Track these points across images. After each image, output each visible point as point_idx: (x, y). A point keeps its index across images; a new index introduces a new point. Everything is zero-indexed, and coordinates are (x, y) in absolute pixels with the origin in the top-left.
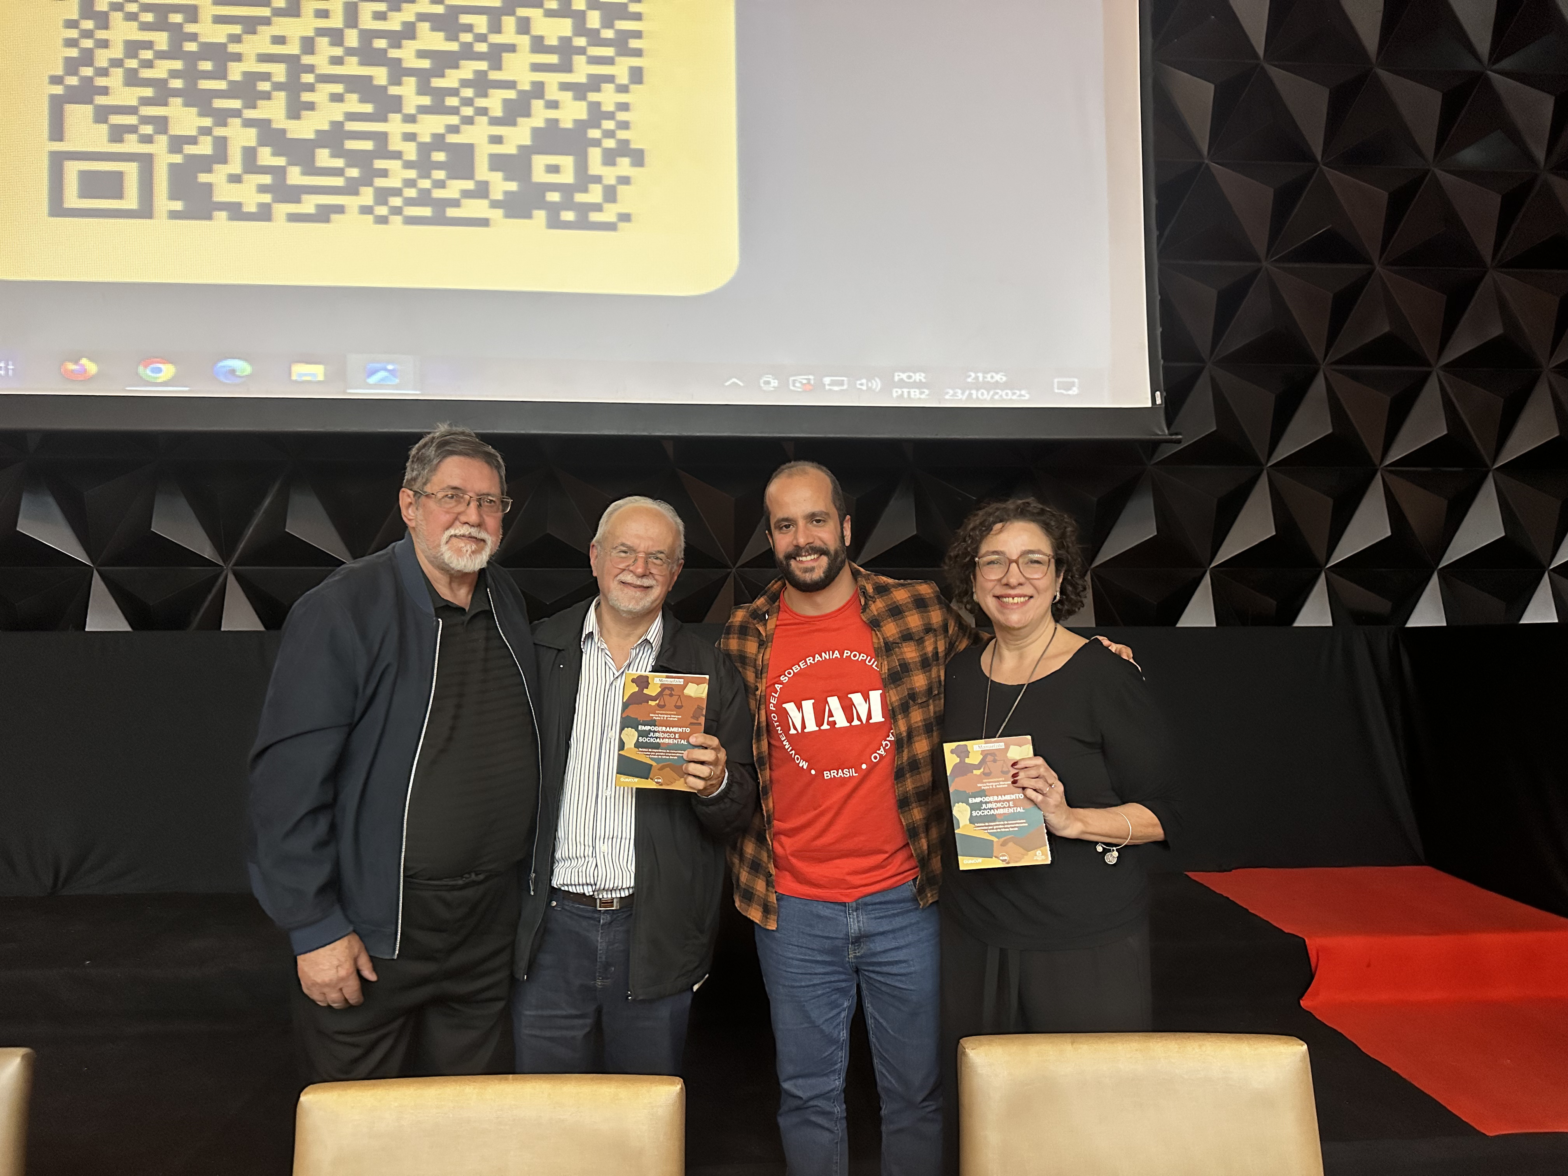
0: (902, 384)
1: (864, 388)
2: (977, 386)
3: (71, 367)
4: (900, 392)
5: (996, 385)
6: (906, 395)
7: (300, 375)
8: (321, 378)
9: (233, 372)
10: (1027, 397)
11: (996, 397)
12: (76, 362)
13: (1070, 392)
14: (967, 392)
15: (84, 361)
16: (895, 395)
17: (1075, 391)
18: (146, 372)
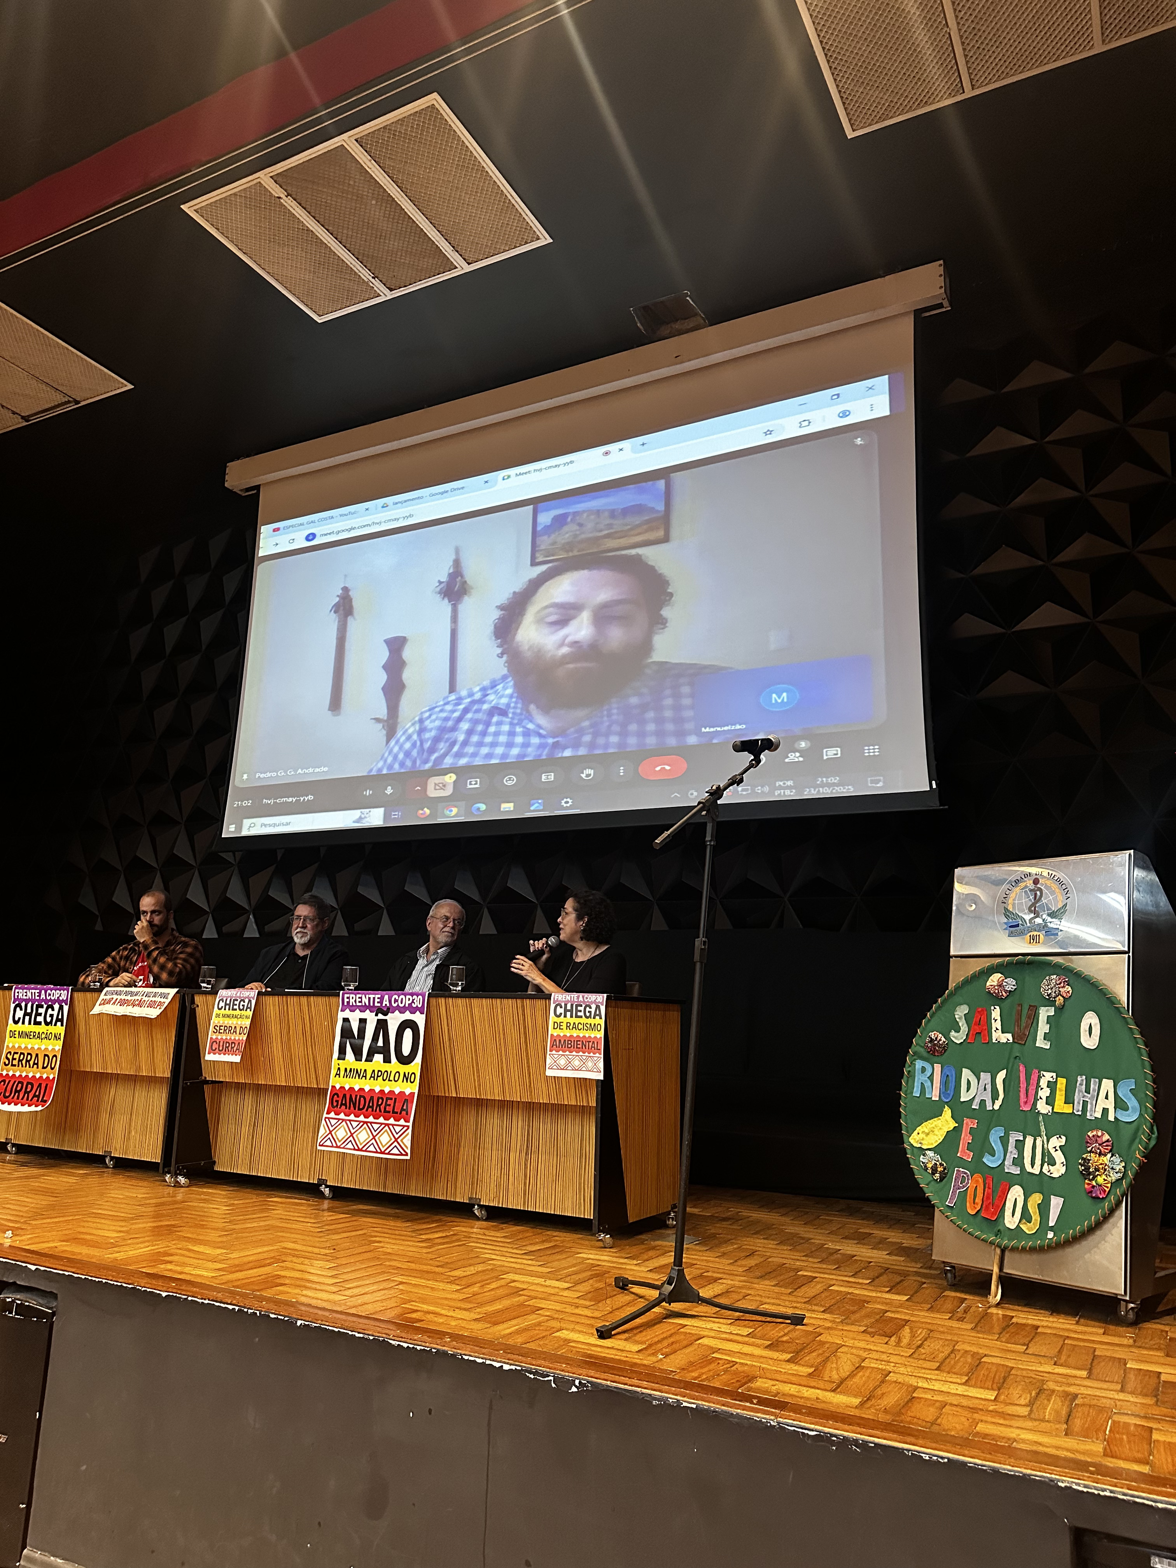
0: (780, 788)
1: (759, 791)
2: (823, 785)
3: (421, 812)
4: (779, 792)
5: (834, 784)
6: (782, 794)
7: (505, 808)
8: (512, 809)
9: (478, 809)
10: (852, 789)
11: (834, 791)
12: (422, 810)
13: (878, 785)
14: (817, 790)
15: (426, 809)
16: (776, 794)
17: (880, 784)
18: (447, 812)
